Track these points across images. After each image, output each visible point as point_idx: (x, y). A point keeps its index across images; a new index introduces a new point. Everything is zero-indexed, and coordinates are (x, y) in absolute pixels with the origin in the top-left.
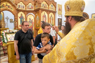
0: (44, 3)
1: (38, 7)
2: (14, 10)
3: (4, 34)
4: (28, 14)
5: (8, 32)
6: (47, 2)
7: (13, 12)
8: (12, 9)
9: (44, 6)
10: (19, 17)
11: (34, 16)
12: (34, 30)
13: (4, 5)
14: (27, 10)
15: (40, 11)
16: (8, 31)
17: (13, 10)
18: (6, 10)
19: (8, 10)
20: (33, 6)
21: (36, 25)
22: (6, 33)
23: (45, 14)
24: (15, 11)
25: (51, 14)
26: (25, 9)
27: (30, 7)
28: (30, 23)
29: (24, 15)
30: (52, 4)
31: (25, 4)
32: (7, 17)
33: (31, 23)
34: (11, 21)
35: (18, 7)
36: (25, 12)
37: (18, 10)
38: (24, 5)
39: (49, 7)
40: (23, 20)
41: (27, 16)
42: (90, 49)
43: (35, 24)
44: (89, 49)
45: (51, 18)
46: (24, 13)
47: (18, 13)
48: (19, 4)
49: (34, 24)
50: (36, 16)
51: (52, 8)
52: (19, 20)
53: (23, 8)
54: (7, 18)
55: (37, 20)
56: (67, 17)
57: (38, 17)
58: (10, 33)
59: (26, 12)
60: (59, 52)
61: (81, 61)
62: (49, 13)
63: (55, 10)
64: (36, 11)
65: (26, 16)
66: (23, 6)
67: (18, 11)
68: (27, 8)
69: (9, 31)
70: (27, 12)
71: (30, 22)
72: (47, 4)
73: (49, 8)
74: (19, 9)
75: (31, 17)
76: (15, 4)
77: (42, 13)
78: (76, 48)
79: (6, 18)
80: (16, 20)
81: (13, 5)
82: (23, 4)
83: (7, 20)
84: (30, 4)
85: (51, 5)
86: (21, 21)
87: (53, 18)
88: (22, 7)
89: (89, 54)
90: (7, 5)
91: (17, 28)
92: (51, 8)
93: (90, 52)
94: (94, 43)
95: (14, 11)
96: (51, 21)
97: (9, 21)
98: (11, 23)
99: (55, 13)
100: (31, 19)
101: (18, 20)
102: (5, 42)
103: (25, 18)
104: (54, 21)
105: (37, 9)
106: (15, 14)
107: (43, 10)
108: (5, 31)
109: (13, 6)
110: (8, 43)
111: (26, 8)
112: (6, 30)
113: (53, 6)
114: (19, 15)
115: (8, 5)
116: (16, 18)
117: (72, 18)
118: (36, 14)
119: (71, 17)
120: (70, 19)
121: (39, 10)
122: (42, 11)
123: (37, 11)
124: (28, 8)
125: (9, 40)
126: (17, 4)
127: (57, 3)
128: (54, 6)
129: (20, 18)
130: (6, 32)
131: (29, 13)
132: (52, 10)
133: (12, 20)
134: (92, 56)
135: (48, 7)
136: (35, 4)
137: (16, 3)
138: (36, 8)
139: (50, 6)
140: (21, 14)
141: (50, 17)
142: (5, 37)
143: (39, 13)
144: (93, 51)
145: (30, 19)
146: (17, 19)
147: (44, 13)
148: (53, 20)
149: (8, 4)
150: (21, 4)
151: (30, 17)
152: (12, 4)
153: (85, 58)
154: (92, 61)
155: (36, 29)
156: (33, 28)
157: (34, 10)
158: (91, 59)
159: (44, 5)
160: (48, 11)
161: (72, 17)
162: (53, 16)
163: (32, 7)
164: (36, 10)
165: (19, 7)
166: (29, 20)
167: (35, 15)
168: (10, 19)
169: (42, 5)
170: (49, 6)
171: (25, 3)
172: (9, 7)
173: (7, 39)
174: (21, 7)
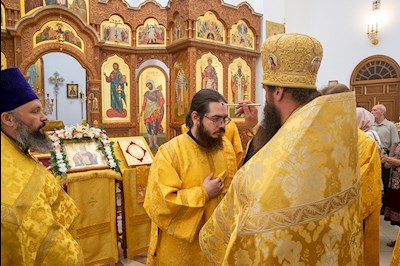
0: (209, 17)
1: (185, 38)
2: (86, 47)
3: (56, 144)
4: (141, 62)
5: (70, 137)
6: (220, 14)
7: (83, 58)
8: (79, 45)
9: (208, 32)
10: (107, 78)
11: (167, 70)
12: (164, 131)
13: (48, 29)
14: (139, 46)
15: (192, 51)
16: (68, 132)
17: (82, 50)
18: (56, 50)
19: (66, 51)
20: (163, 33)
21: (176, 111)
22: (63, 141)
23: (213, 65)
24: (91, 52)
25: (238, 63)
26: (129, 45)
27: (151, 36)
28: (149, 101)
29: (125, 70)
30: (241, 22)
31: (132, 23)
32: (56, 74)
33: (152, 100)
34: (73, 92)
35: (101, 38)
36: (129, 54)
37: (101, 49)
38: (126, 27)
39: (231, 36)
40: (123, 88)
41: (137, 71)
42: (329, 181)
43: (169, 106)
44: (325, 180)
45: (239, 80)
46: (126, 61)
47: (103, 59)
48: (105, 25)
49: (165, 106)
50: (176, 75)
51: (242, 40)
52: (106, 88)
53: (124, 38)
54: (57, 81)
55: (179, 90)
56: (271, 88)
57: (181, 77)
58: (77, 141)
59: (133, 57)
60: (242, 191)
61: (303, 212)
62: (231, 61)
63: (257, 45)
64: (173, 53)
65: (132, 73)
66: (122, 33)
67: (104, 51)
68: (140, 38)
69: (74, 132)
70: (136, 57)
71: (150, 99)
72: (219, 23)
73: (227, 39)
74: (107, 42)
75: (155, 76)
76: (91, 24)
77: (199, 61)
78: (287, 176)
79: (51, 80)
80: (93, 89)
81: (83, 28)
82: (122, 22)
83: (53, 86)
84: (151, 22)
85: (239, 28)
86: (114, 92)
87: (244, 82)
88: (120, 37)
89: (326, 194)
90: (60, 31)
91: (96, 122)
92: (238, 39)
93: (330, 188)
94: (340, 164)
95: (86, 51)
96: (239, 91)
97: (63, 90)
98: (70, 100)
99: (257, 58)
100: (156, 86)
101: (100, 89)
102: (60, 170)
103: (128, 81)
104: (248, 93)
105: (179, 45)
106: (90, 65)
107: (203, 48)
108: (57, 132)
109: (83, 35)
110: (70, 176)
111: (134, 42)
112: (62, 130)
113: (246, 31)
114: (107, 68)
115: (64, 29)
116: (96, 80)
117: (286, 94)
118: (176, 65)
119: (281, 91)
120: (278, 97)
121: (186, 49)
122: (200, 52)
123: (178, 53)
124: (142, 39)
125: (74, 166)
126: (97, 27)
127: (265, 19)
128: (249, 30)
129: (108, 80)
130: (62, 136)
131: (147, 59)
132: (241, 46)
133: (75, 87)
134: (336, 199)
135: (223, 33)
136: (171, 24)
137: (95, 22)
138: (177, 41)
139: (234, 29)
140: (116, 66)
141: (235, 77)
142: (59, 155)
143: (185, 59)
144: (340, 187)
145: (150, 85)
146: (99, 85)
147: (210, 61)
148: (245, 88)
149: (67, 27)
150: (115, 23)
151: (152, 78)
152: (79, 27)
153: (313, 205)
154: (336, 214)
155: (174, 128)
156: (164, 123)
157: (168, 49)
158: (331, 207)
159: (210, 26)
160: (225, 52)
161: (286, 89)
162: (246, 71)
163: (159, 37)
164: (174, 47)
165: (105, 38)
166: (147, 89)
167: (171, 67)
168: (65, 83)
169: (198, 28)
170: (227, 29)
171: (129, 19)
172: (67, 40)
173: (66, 162)
174: (112, 35)
